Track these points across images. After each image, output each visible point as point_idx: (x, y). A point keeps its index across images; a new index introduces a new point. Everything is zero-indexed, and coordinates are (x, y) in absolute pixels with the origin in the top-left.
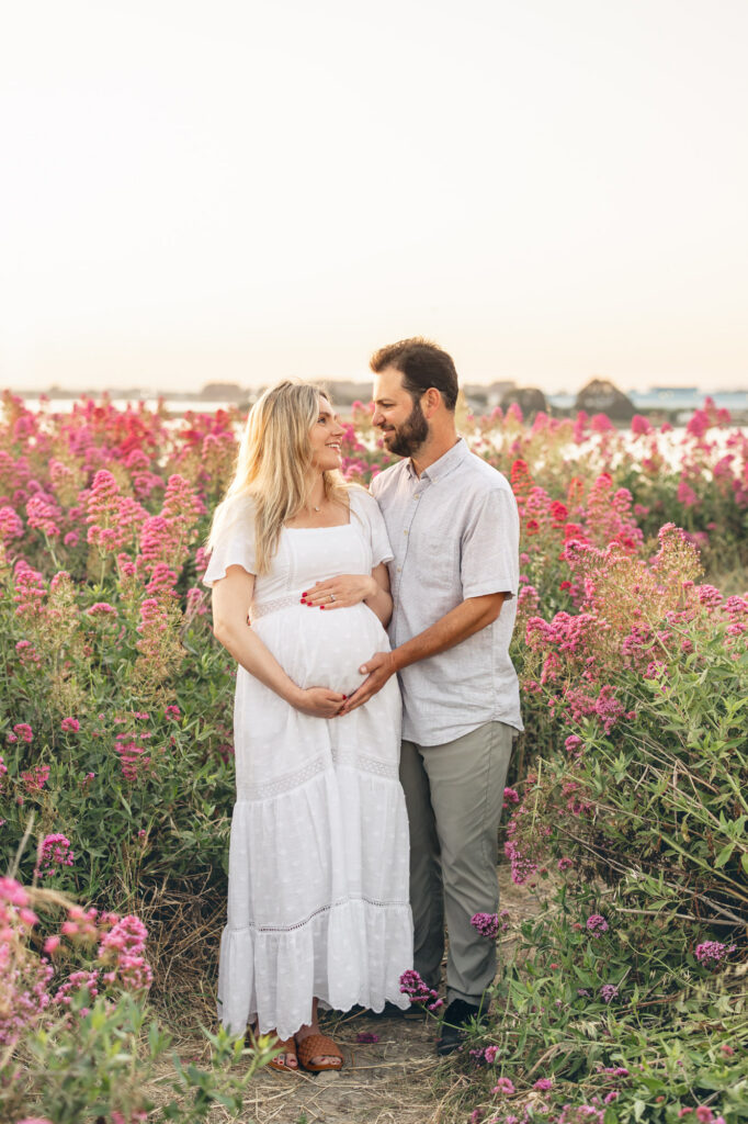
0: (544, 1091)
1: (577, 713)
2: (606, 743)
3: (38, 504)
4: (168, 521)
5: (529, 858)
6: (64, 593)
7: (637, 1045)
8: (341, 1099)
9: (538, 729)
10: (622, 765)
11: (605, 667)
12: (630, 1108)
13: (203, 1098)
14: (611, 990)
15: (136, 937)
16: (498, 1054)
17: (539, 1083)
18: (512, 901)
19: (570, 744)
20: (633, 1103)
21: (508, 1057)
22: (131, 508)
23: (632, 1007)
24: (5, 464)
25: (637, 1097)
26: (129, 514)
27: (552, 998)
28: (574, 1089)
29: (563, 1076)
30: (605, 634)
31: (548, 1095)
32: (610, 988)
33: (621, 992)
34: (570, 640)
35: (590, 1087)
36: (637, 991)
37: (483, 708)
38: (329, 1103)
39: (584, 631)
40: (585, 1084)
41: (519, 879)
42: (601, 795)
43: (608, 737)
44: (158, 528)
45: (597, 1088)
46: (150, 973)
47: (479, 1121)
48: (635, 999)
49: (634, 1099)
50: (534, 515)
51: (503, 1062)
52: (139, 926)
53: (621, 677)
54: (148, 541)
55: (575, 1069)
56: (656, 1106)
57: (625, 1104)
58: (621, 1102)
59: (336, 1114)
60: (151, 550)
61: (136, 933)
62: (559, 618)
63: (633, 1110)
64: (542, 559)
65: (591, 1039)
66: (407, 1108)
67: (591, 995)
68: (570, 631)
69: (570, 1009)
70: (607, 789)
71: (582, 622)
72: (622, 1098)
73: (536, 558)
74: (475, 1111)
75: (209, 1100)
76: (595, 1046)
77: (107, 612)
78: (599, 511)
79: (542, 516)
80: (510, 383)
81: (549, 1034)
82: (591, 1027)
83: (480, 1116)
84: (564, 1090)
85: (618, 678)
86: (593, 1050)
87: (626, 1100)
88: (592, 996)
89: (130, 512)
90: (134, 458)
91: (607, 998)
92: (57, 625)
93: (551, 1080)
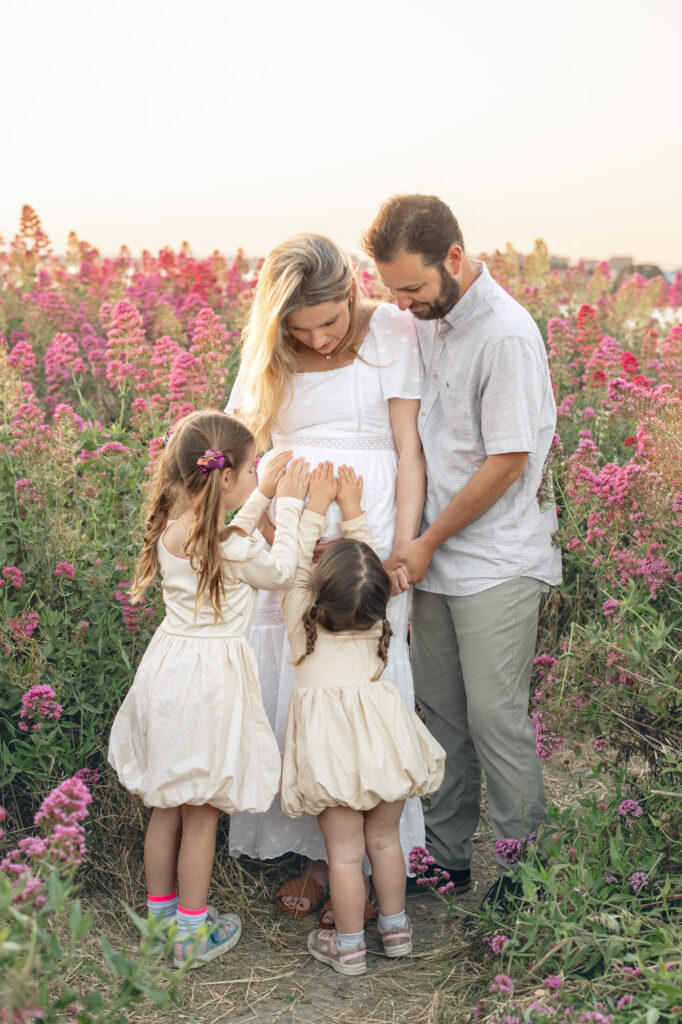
0: (552, 990)
1: (624, 574)
2: (649, 608)
3: (65, 339)
4: (198, 359)
5: (556, 732)
6: (67, 428)
7: (663, 942)
8: (340, 983)
9: (595, 595)
10: (660, 633)
11: (656, 525)
12: (641, 1016)
13: (129, 989)
14: (640, 878)
15: (77, 802)
16: (506, 944)
17: (549, 980)
18: (556, 775)
19: (608, 609)
20: (646, 1011)
21: (517, 949)
22: (168, 347)
23: (661, 899)
24: (58, 305)
25: (651, 1005)
26: (165, 354)
27: (571, 886)
28: (587, 990)
29: (578, 972)
30: (654, 487)
31: (558, 994)
32: (639, 878)
33: (652, 882)
34: (617, 494)
35: (603, 986)
36: (668, 882)
37: (510, 562)
38: (326, 986)
39: (632, 484)
40: (599, 983)
41: (543, 754)
42: (639, 665)
43: (652, 602)
44: (185, 365)
45: (612, 988)
46: (83, 845)
47: (482, 1017)
48: (665, 891)
49: (647, 1006)
50: (600, 365)
51: (512, 953)
52: (81, 790)
53: (674, 537)
54: (175, 380)
55: (592, 966)
56: (670, 1016)
57: (637, 1012)
58: (633, 1008)
59: (332, 999)
60: (178, 389)
61: (78, 798)
62: (607, 470)
63: (645, 1019)
64: (607, 413)
65: (612, 933)
66: (410, 996)
67: (617, 884)
68: (617, 483)
69: (590, 897)
70: (647, 658)
71: (629, 474)
72: (636, 1004)
73: (602, 411)
74: (478, 1006)
75: (136, 993)
76: (617, 941)
77: (120, 452)
78: (673, 363)
79: (610, 367)
80: (629, 260)
81: (562, 928)
82: (611, 920)
83: (484, 1011)
84: (577, 987)
85: (671, 539)
86: (613, 945)
87: (638, 1007)
88: (621, 884)
89: (167, 351)
90: (191, 301)
91: (635, 887)
92: (60, 464)
93: (561, 976)
